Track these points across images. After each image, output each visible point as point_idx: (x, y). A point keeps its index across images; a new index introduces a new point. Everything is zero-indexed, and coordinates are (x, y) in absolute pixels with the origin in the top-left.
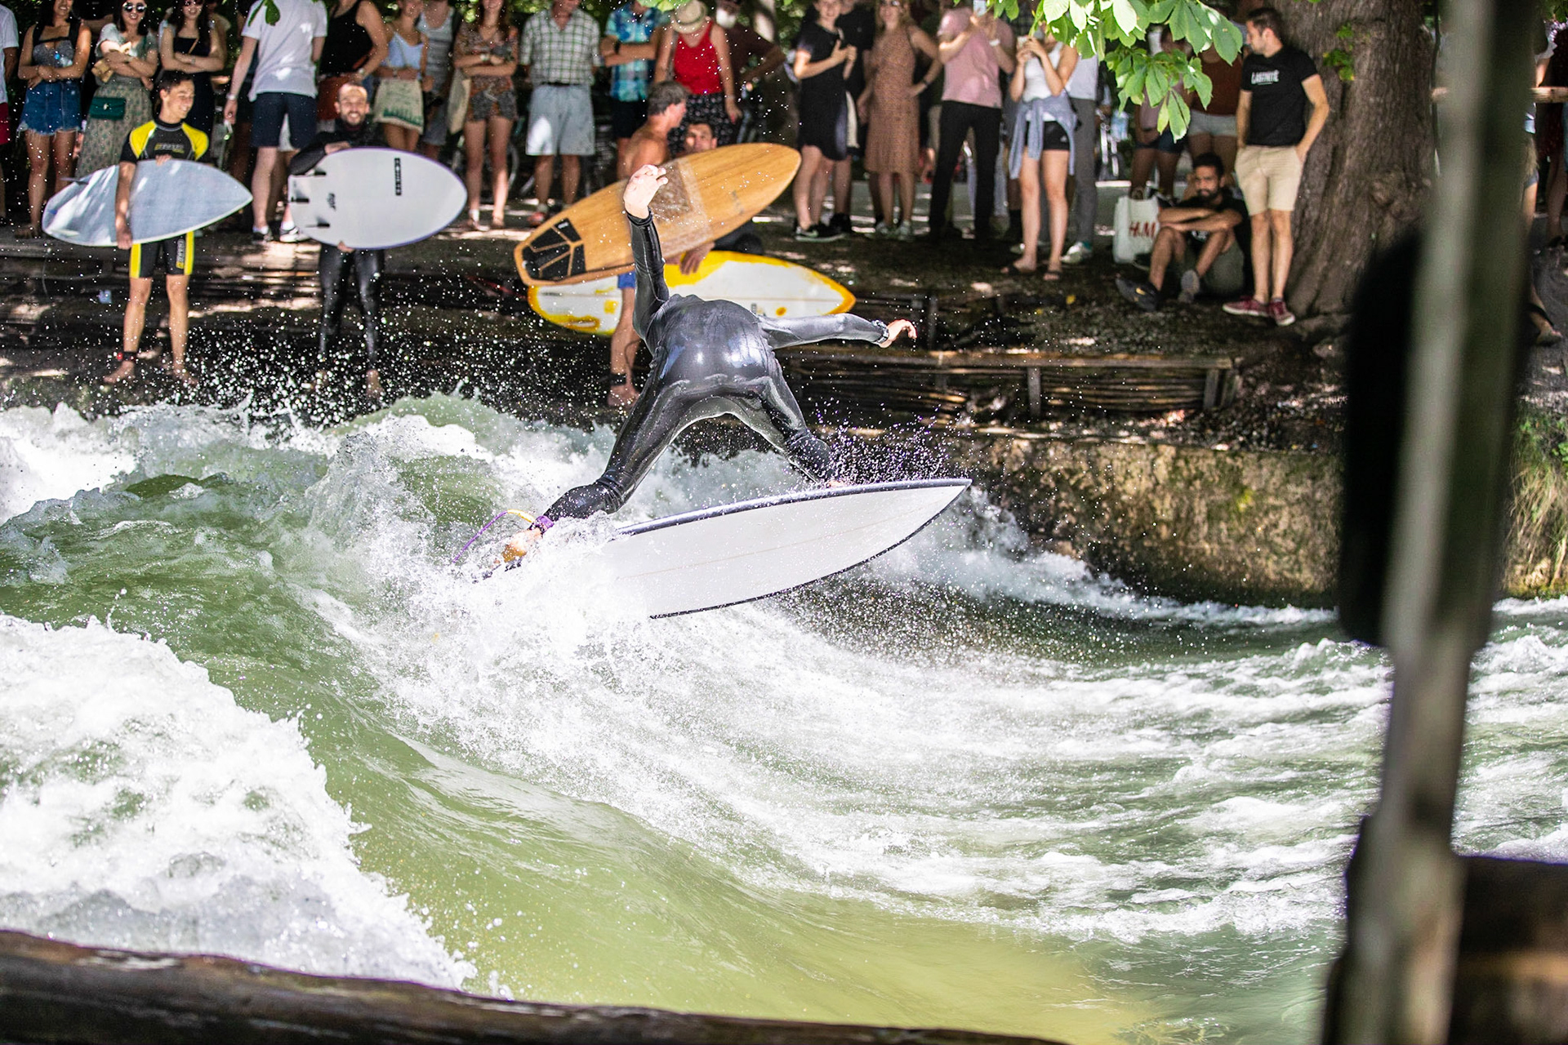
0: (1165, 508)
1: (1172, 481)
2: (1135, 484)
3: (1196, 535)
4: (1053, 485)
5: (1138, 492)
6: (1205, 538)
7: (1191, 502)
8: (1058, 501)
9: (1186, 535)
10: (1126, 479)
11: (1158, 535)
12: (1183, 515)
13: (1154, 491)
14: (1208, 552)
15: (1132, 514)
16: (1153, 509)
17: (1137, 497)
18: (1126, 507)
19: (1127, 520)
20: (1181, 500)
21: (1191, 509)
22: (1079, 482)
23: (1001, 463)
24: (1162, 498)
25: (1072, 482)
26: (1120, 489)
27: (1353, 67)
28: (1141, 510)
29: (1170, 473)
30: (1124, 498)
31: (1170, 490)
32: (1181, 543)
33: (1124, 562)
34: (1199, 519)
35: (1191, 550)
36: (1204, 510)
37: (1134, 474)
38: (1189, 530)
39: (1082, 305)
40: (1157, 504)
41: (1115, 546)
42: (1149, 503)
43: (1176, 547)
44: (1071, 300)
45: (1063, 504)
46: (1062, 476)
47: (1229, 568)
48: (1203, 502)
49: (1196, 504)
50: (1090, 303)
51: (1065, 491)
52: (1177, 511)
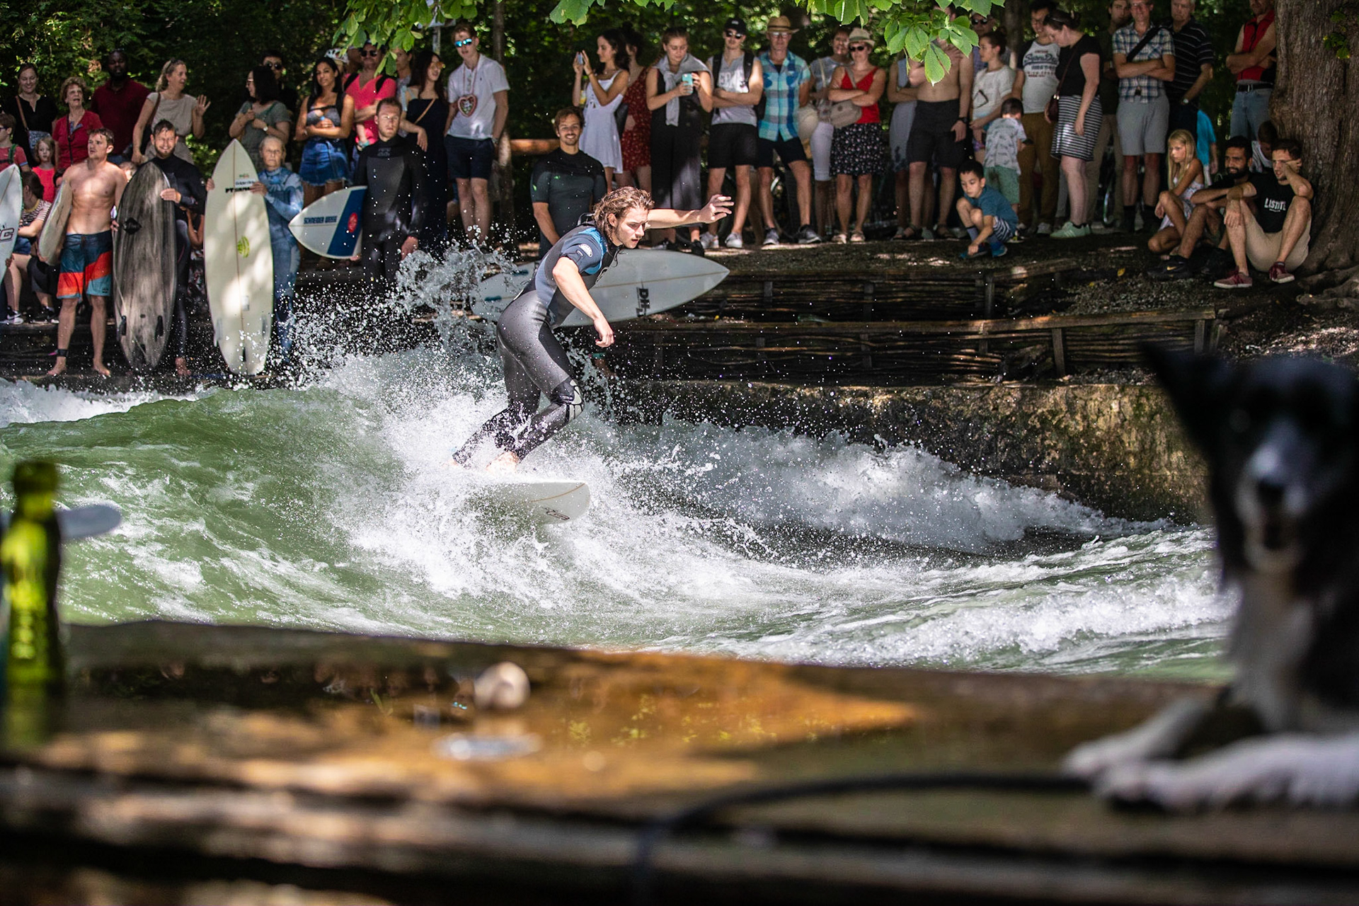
0: (1131, 440)
1: (1137, 417)
2: (1105, 420)
3: (1158, 463)
4: (1038, 426)
5: (1109, 428)
6: (1166, 466)
7: (1154, 434)
8: (1043, 440)
9: (1150, 464)
10: (1098, 417)
11: (1127, 464)
12: (1147, 446)
13: (1122, 426)
14: (1170, 477)
15: (1106, 448)
16: (1122, 442)
17: (1108, 432)
18: (1101, 441)
19: (1101, 453)
20: (1145, 432)
21: (1153, 441)
22: (1060, 421)
23: (996, 409)
24: (1129, 432)
25: (1054, 422)
26: (1094, 425)
27: (1348, 47)
28: (1112, 443)
29: (1134, 409)
30: (1098, 433)
31: (1135, 425)
32: (1147, 472)
33: (1101, 491)
34: (1160, 449)
35: (1155, 477)
36: (1164, 441)
37: (1105, 412)
38: (1152, 459)
39: (1131, 277)
40: (1125, 438)
41: (1093, 477)
42: (1119, 437)
43: (1143, 475)
44: (1121, 273)
45: (1047, 442)
46: (1046, 418)
47: (1188, 492)
48: (1163, 434)
49: (1157, 436)
50: (1137, 275)
51: (1049, 430)
52: (1142, 443)
